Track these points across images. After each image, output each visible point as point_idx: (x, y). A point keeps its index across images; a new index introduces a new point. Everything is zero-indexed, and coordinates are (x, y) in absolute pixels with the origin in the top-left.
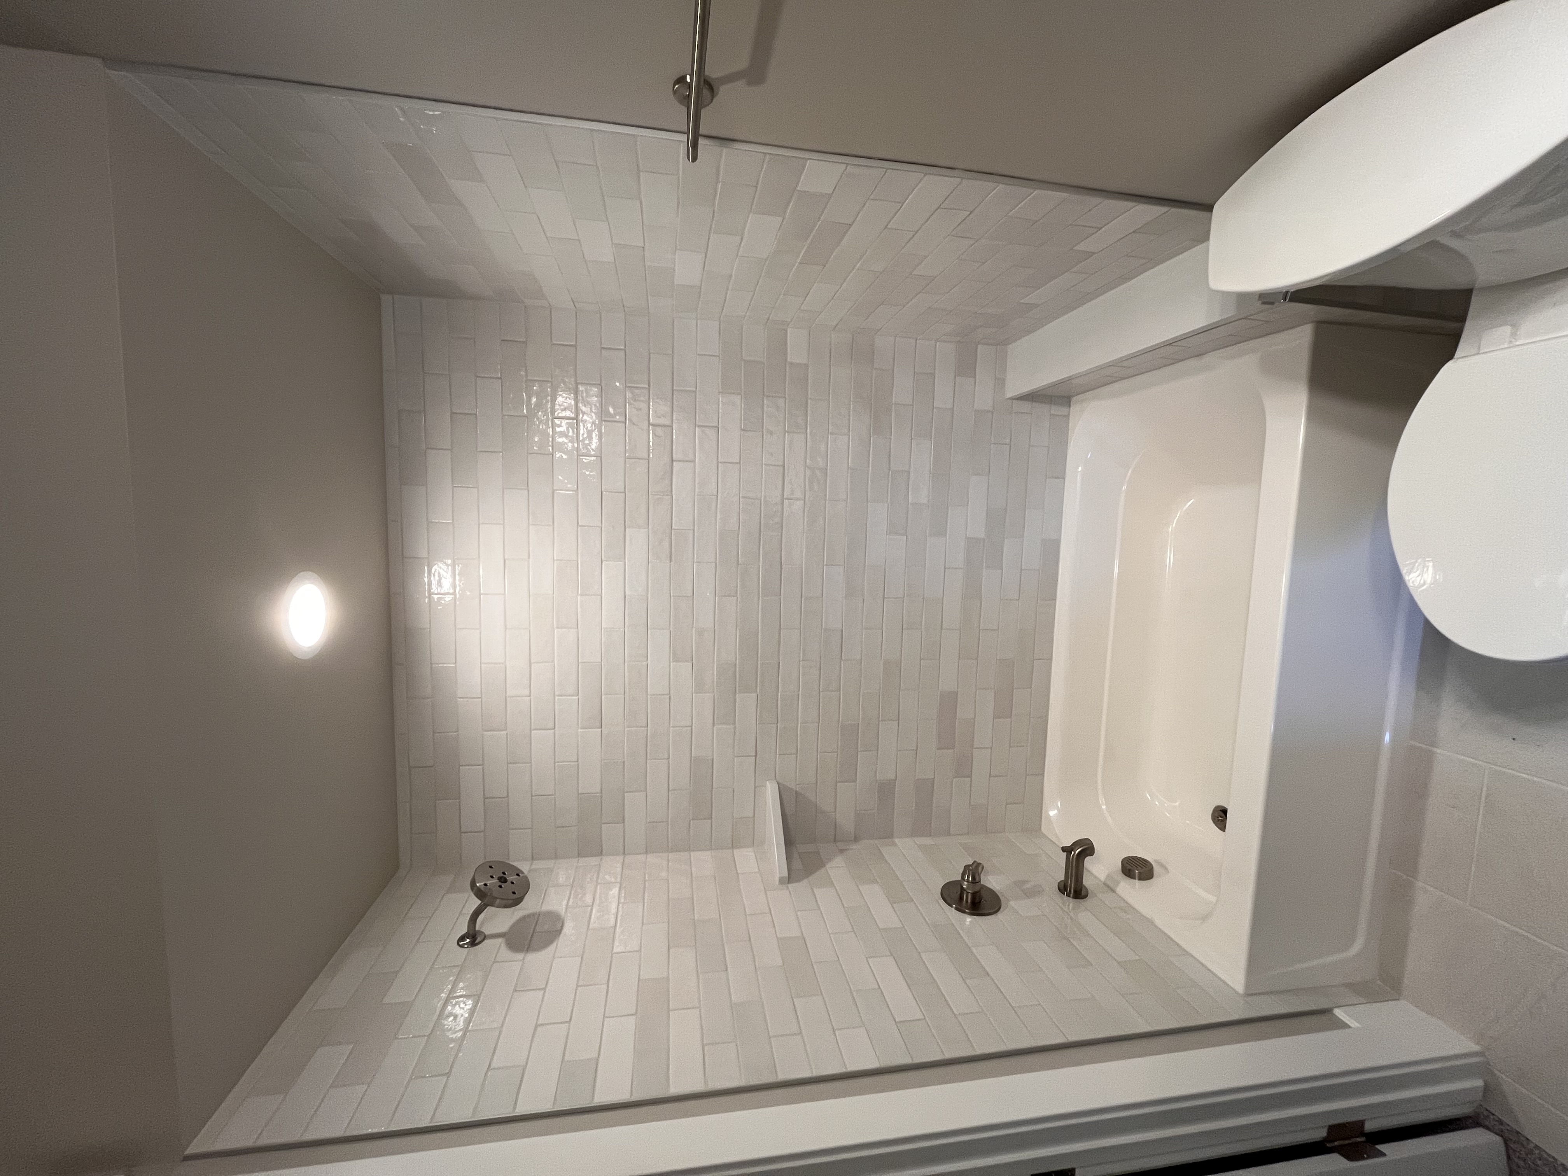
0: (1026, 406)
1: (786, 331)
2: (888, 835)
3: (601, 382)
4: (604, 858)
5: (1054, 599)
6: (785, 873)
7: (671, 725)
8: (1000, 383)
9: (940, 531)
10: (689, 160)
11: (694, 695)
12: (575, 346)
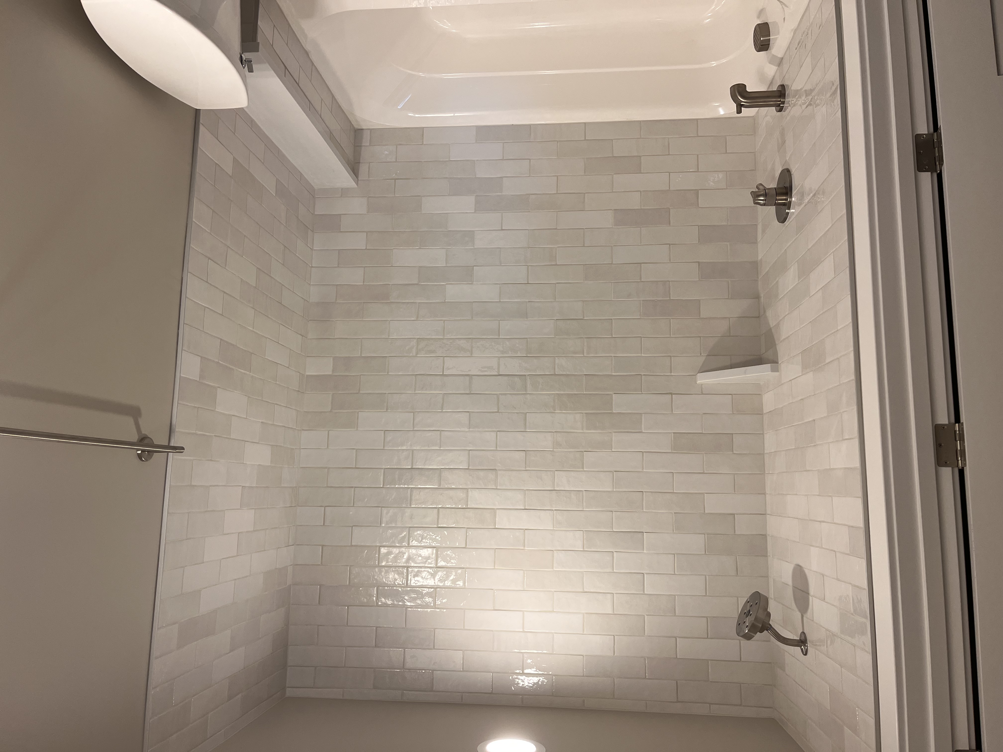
0: (363, 169)
1: (307, 376)
2: (755, 266)
3: (350, 526)
4: (768, 533)
5: (529, 128)
6: (768, 366)
7: (641, 470)
8: (344, 192)
9: (469, 236)
10: (183, 452)
11: (613, 450)
12: (323, 546)
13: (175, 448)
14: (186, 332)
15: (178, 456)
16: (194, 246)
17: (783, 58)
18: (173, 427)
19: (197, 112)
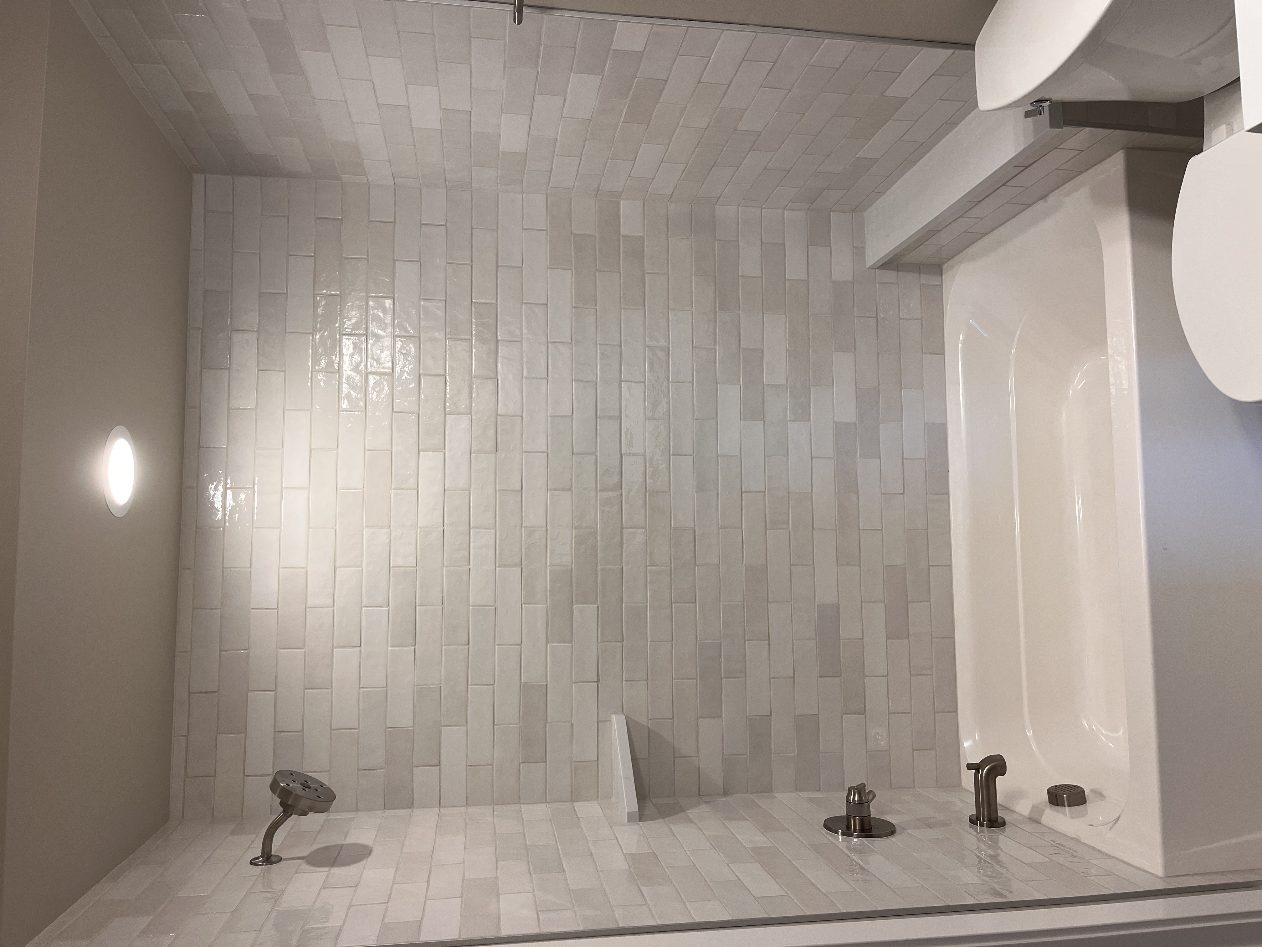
0: (890, 276)
1: (619, 202)
2: (767, 789)
3: (420, 259)
4: (415, 810)
5: (945, 493)
6: (635, 808)
7: (497, 643)
8: (859, 251)
9: (804, 415)
10: (515, 22)
11: (523, 605)
12: (394, 222)
13: (520, 11)
14: (677, 29)
15: (509, 18)
16: (792, 40)
17: (1040, 823)
18: (548, 11)
19: (972, 46)
